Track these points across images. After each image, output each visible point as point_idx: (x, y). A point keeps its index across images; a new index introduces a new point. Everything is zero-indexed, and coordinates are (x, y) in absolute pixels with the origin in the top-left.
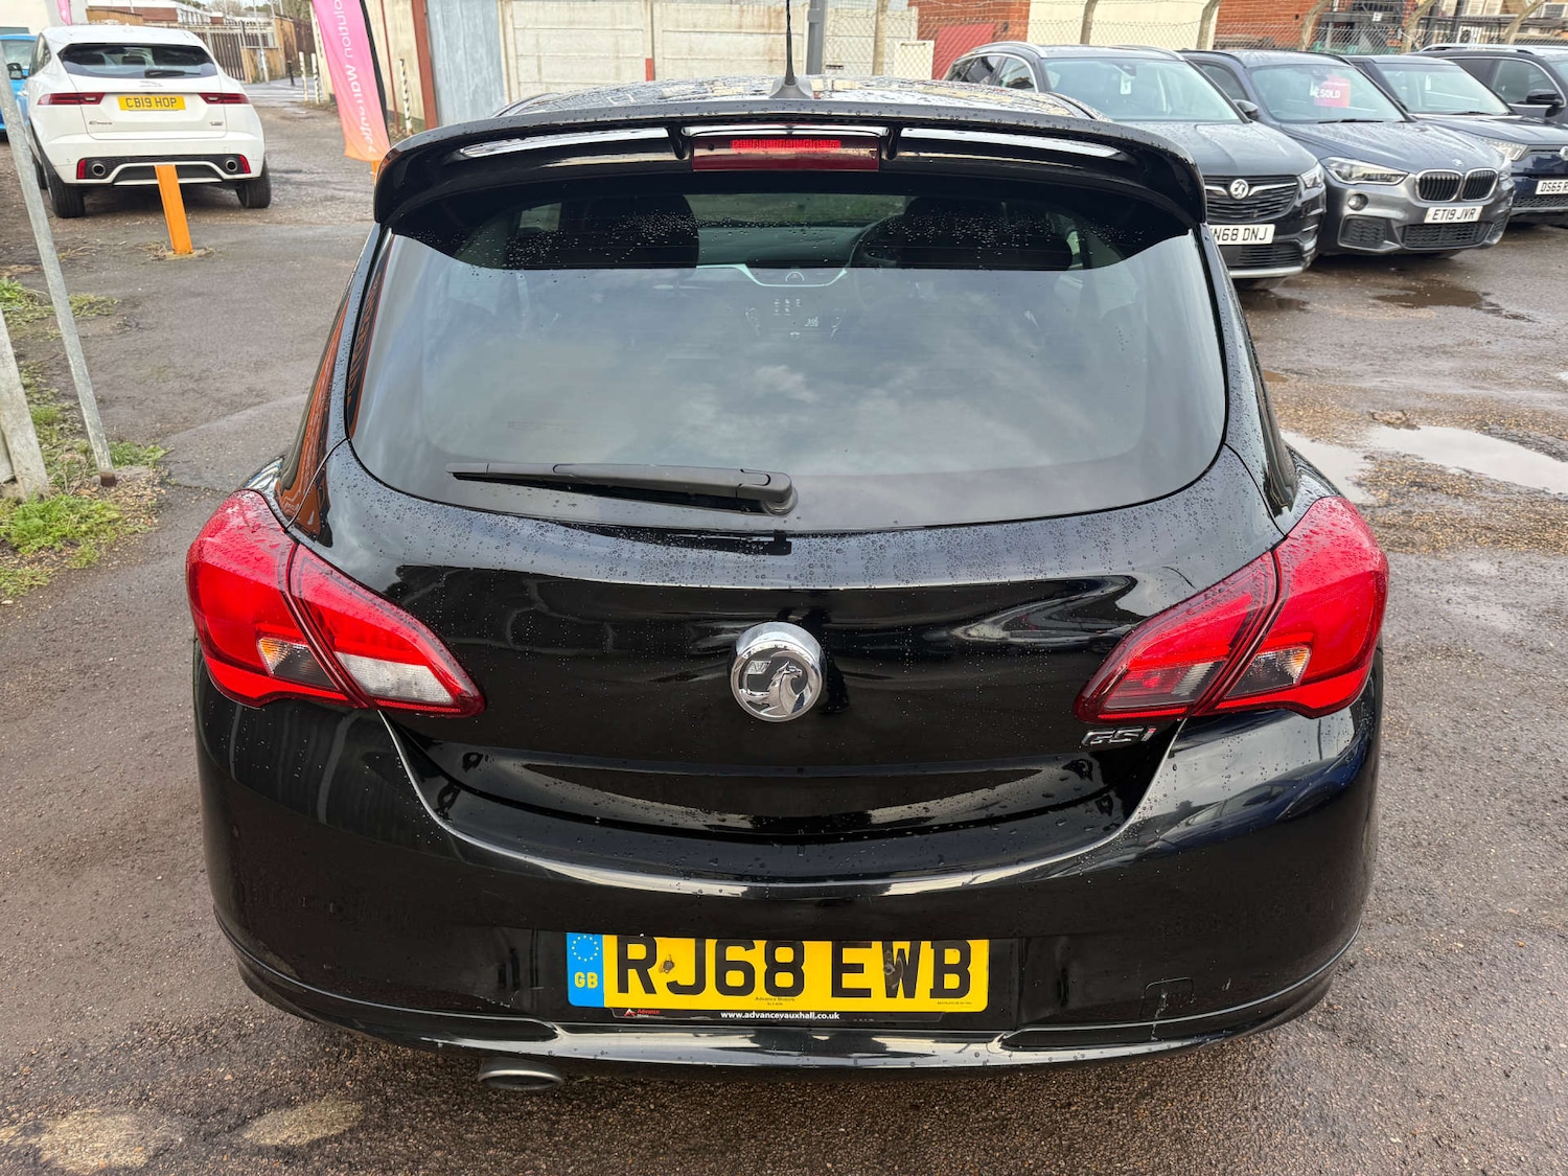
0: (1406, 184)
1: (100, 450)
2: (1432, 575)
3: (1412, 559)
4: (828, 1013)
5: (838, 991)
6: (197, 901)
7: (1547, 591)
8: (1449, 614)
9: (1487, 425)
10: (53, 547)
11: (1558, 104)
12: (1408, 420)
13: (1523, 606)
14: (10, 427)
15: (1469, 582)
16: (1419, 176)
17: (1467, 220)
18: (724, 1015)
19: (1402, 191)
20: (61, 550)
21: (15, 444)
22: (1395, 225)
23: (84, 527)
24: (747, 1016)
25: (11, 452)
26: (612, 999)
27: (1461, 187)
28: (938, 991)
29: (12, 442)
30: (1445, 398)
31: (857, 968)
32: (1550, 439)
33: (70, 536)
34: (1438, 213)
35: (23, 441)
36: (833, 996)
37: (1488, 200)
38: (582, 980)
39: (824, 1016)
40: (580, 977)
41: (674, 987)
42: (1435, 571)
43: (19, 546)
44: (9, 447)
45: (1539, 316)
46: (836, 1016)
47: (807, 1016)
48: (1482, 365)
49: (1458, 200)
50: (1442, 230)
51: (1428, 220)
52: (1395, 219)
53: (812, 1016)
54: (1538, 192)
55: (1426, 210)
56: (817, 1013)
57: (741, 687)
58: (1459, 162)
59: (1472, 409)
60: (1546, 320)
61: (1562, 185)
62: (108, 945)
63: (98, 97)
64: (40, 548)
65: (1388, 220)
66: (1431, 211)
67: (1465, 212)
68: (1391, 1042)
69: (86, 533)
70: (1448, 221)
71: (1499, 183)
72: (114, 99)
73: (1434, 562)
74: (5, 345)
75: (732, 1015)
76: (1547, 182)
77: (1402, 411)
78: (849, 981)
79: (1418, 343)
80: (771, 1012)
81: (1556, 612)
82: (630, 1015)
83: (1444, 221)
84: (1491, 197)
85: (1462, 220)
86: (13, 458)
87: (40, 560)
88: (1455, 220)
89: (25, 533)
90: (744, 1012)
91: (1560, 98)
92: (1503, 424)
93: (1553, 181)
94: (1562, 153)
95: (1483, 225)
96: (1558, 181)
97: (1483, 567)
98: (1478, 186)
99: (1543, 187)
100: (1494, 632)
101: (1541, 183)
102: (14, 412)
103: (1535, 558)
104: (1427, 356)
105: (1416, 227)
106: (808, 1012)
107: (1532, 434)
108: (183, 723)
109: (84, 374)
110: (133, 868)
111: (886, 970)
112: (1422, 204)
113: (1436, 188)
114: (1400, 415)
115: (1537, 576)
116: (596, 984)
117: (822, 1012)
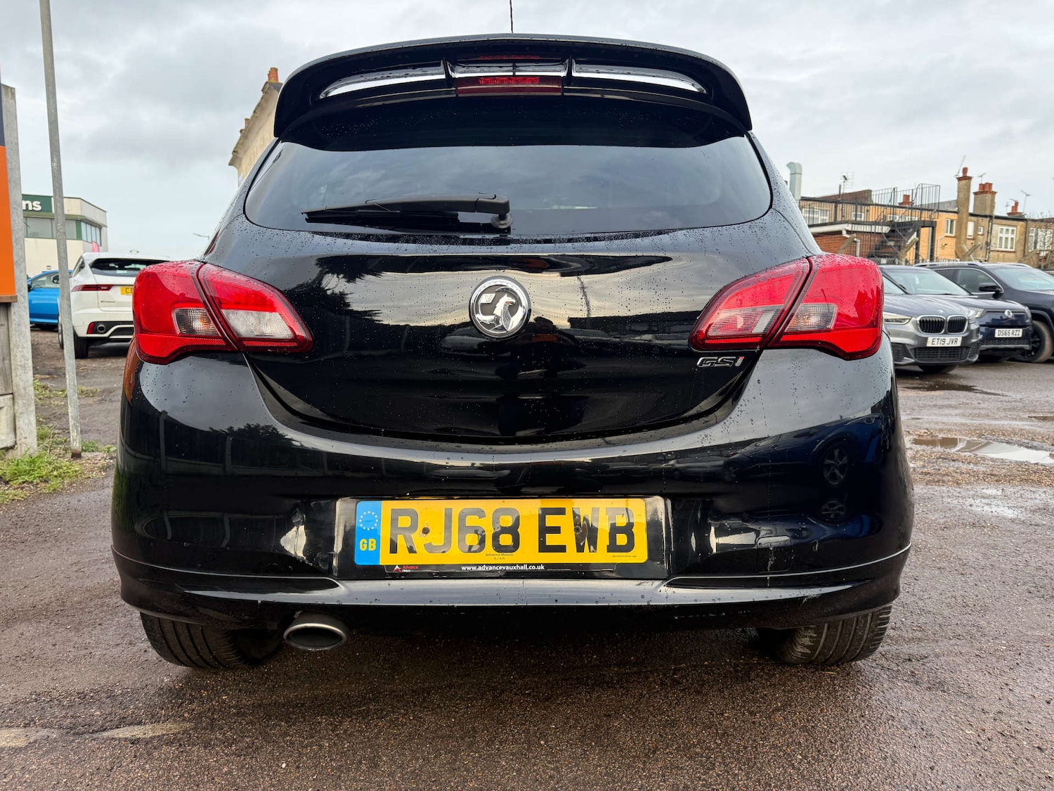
0: (913, 323)
1: (75, 434)
2: (958, 495)
3: (944, 488)
4: (536, 565)
5: (543, 548)
6: (93, 638)
7: (1037, 501)
8: (972, 510)
9: (983, 435)
10: (32, 482)
11: (999, 291)
12: (932, 433)
13: (1022, 507)
14: (20, 411)
15: (984, 497)
16: (918, 319)
17: (953, 345)
18: (464, 568)
19: (910, 327)
20: (37, 484)
21: (21, 422)
22: (909, 348)
23: (55, 473)
24: (480, 569)
25: (17, 428)
26: (385, 559)
27: (946, 325)
28: (613, 547)
29: (19, 421)
30: (955, 424)
31: (556, 530)
32: (1026, 441)
33: (44, 478)
34: (934, 341)
35: (27, 421)
36: (539, 552)
37: (964, 334)
38: (365, 546)
39: (534, 568)
40: (363, 543)
41: (430, 548)
42: (960, 493)
43: (10, 481)
44: (17, 424)
45: (1009, 394)
46: (542, 568)
47: (522, 568)
48: (977, 411)
49: (945, 333)
50: (939, 351)
51: (929, 344)
52: (908, 345)
53: (524, 568)
54: (996, 336)
55: (927, 338)
56: (529, 565)
57: (477, 312)
58: (942, 311)
59: (972, 428)
60: (1014, 395)
61: (1011, 332)
62: (24, 658)
63: (109, 287)
64: (24, 482)
65: (903, 345)
66: (930, 339)
67: (952, 340)
68: (959, 687)
69: (56, 477)
70: (942, 346)
71: (969, 324)
72: (118, 289)
73: (958, 490)
74: (28, 360)
75: (469, 568)
76: (1001, 330)
77: (927, 429)
78: (551, 539)
79: (934, 403)
80: (496, 565)
81: (1045, 509)
82: (397, 570)
83: (939, 345)
84: (966, 332)
85: (950, 345)
86: (17, 431)
87: (22, 488)
88: (946, 345)
89: (16, 472)
90: (477, 565)
91: (999, 288)
92: (995, 435)
93: (1004, 330)
94: (1006, 313)
95: (964, 350)
96: (1008, 330)
97: (991, 491)
98: (956, 325)
99: (999, 333)
100: (1004, 518)
101: (997, 330)
102: (25, 402)
103: (1026, 488)
104: (940, 408)
105: (922, 350)
106: (523, 565)
107: (1014, 439)
108: (101, 558)
109: (74, 384)
110: (51, 623)
111: (577, 530)
112: (924, 335)
113: (930, 326)
114: (926, 431)
115: (1028, 495)
116: (375, 547)
117: (532, 565)
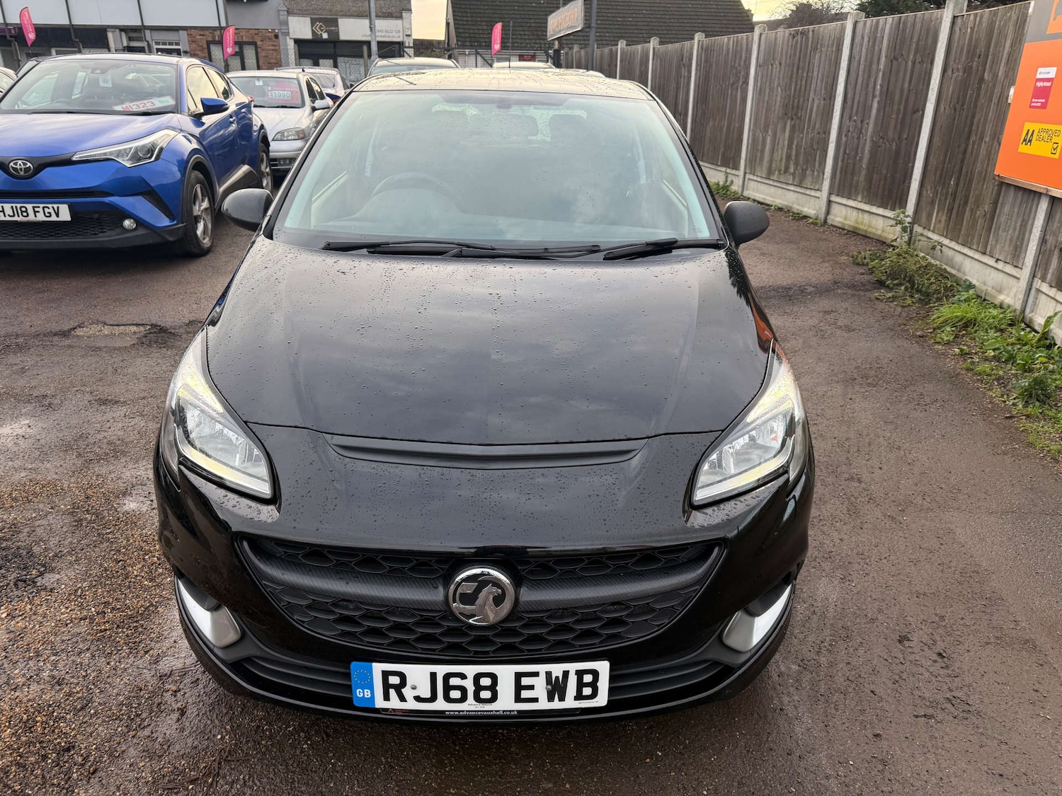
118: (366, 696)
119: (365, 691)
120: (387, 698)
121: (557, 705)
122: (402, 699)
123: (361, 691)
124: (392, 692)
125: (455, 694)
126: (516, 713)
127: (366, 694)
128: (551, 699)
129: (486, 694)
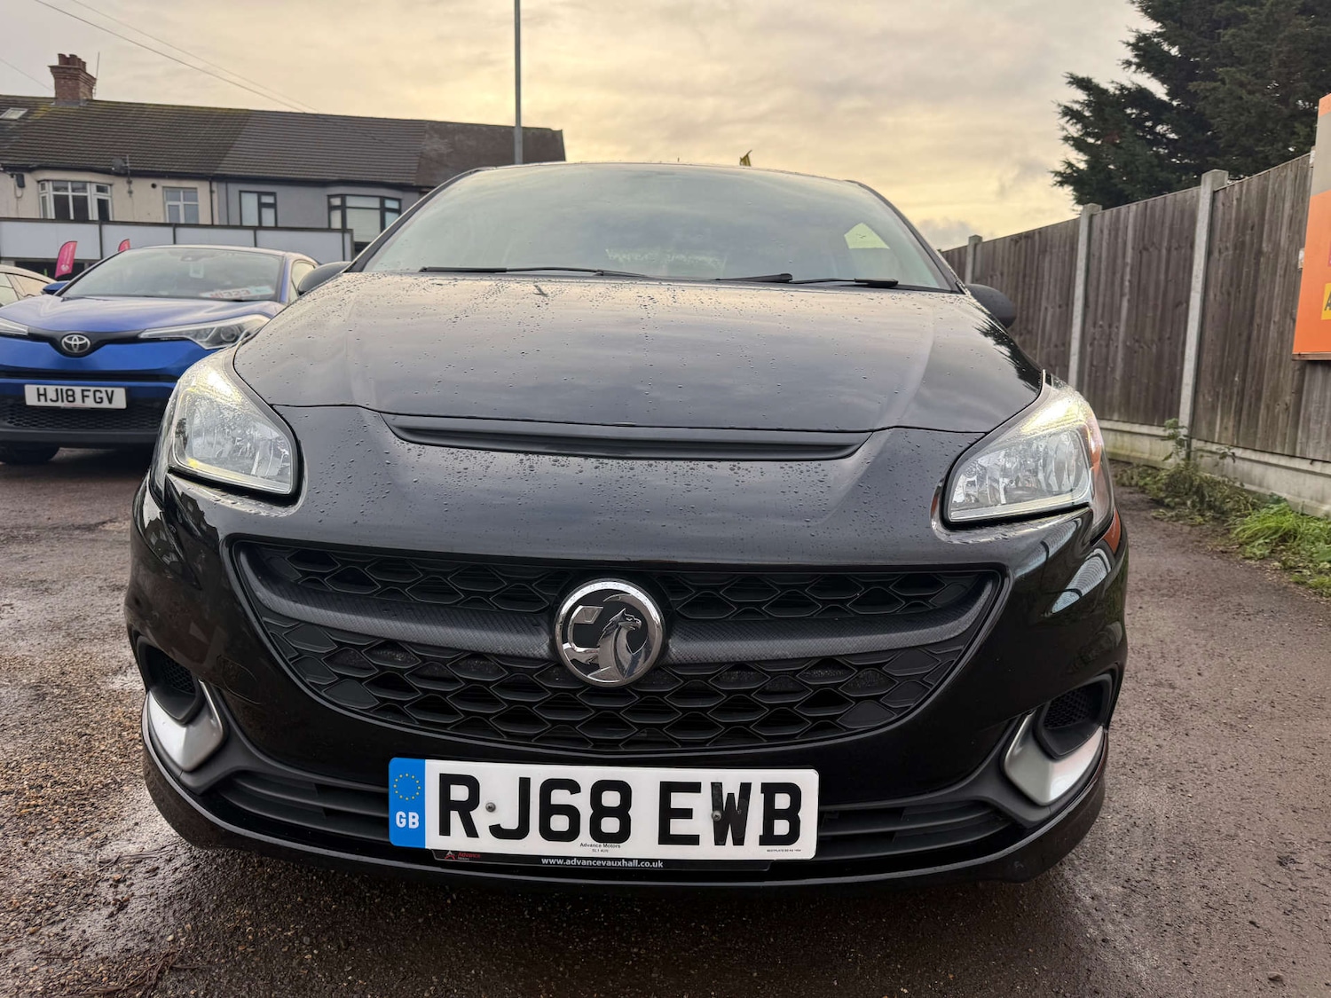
118: (411, 826)
119: (411, 814)
120: (445, 829)
121: (729, 852)
122: (471, 831)
123: (404, 815)
124: (455, 817)
125: (560, 823)
126: (660, 865)
127: (411, 820)
128: (720, 840)
129: (610, 825)
